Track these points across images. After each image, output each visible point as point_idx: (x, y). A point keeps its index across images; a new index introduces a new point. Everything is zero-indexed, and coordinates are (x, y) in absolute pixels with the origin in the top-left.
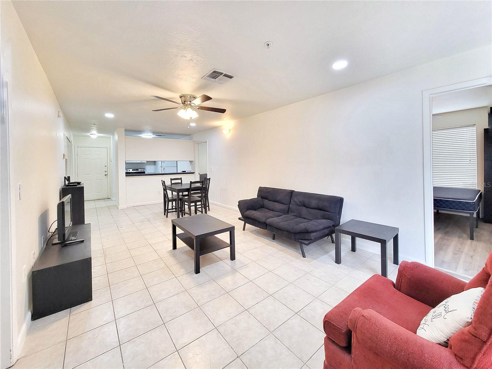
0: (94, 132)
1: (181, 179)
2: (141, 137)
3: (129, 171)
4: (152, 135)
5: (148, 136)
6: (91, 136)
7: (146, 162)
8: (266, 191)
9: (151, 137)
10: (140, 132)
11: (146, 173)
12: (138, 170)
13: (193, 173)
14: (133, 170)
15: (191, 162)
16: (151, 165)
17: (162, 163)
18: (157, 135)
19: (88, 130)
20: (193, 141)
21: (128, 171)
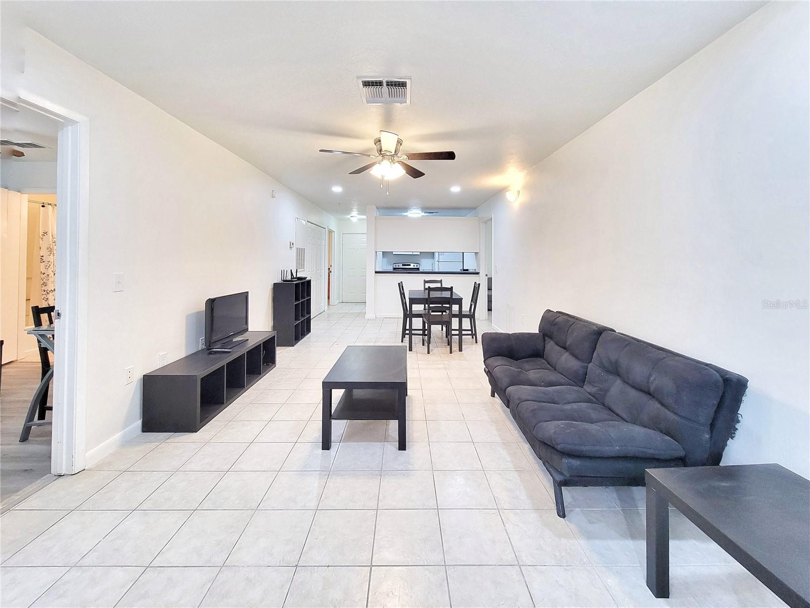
0: (354, 213)
1: (441, 282)
2: (407, 216)
3: (399, 266)
4: (420, 212)
5: (415, 213)
6: (351, 218)
7: (419, 253)
8: (554, 321)
9: (420, 215)
10: (405, 209)
11: (421, 270)
12: (410, 265)
13: (478, 273)
14: (403, 265)
15: (476, 253)
16: (428, 258)
17: (439, 255)
18: (426, 211)
19: (348, 210)
20: (479, 218)
21: (397, 267)
